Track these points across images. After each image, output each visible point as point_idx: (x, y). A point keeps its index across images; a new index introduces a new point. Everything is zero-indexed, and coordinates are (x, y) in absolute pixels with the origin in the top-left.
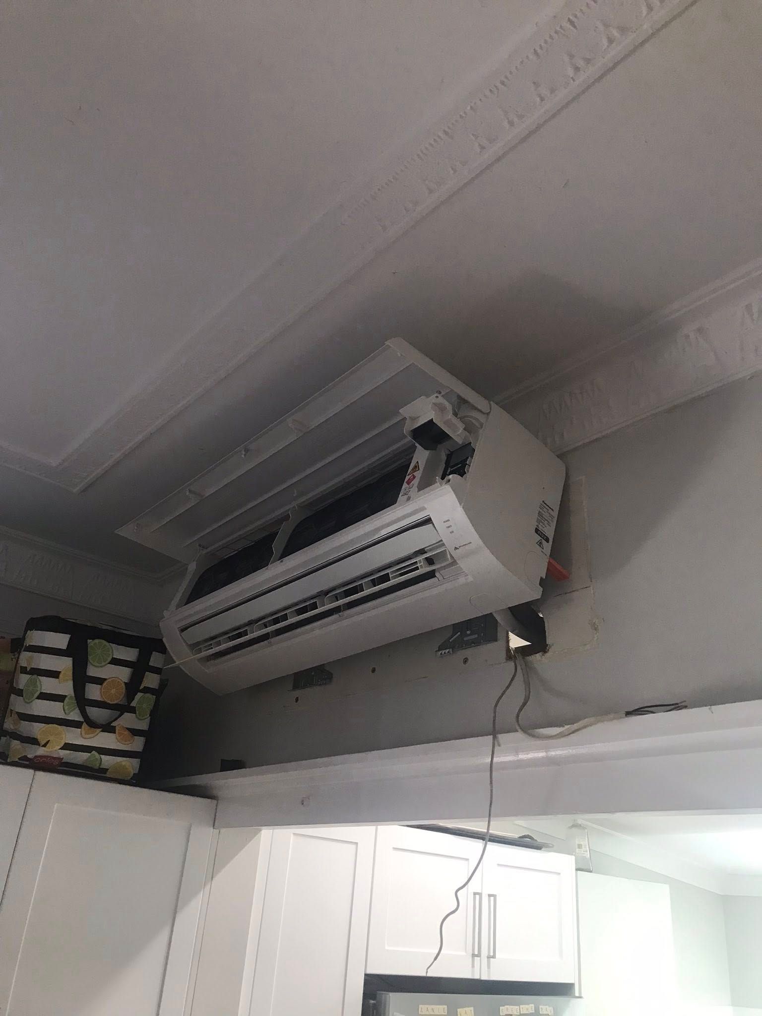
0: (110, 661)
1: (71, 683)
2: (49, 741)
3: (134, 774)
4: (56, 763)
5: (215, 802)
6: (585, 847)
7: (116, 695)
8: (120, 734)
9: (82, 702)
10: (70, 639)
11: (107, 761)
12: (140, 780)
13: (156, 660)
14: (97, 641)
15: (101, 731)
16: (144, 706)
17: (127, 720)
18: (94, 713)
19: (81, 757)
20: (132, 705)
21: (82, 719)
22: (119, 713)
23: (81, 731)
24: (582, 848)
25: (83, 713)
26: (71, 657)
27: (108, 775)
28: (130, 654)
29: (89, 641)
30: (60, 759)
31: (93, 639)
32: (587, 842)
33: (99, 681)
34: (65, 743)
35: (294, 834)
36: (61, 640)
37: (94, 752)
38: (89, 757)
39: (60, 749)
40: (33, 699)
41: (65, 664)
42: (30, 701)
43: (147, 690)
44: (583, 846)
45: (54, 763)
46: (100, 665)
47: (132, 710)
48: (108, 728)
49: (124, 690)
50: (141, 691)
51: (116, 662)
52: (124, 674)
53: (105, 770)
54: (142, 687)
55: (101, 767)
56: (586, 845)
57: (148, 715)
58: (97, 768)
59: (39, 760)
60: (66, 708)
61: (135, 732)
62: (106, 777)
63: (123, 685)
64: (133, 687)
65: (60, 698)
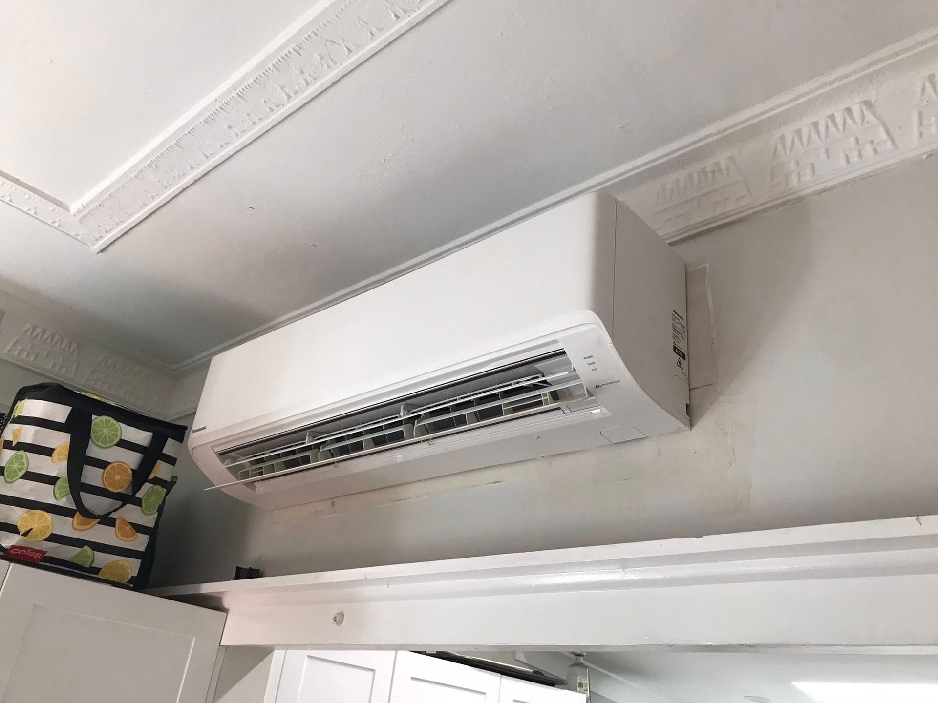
0: (118, 442)
1: (65, 464)
2: (32, 529)
3: (132, 577)
4: (38, 556)
5: (224, 614)
6: (586, 686)
7: (120, 482)
8: (120, 529)
9: (76, 486)
10: (71, 411)
11: (102, 559)
12: (139, 584)
13: (170, 447)
14: (104, 418)
15: (99, 523)
16: (153, 499)
17: (131, 514)
18: (90, 501)
19: (68, 553)
20: (138, 495)
21: (74, 507)
22: (120, 503)
23: (73, 521)
24: (583, 687)
25: (77, 500)
26: (70, 433)
27: (100, 576)
28: (142, 437)
29: (94, 417)
30: (43, 553)
31: (99, 415)
32: (588, 681)
33: (102, 464)
34: (52, 534)
35: (309, 656)
36: (60, 412)
37: (86, 547)
38: (80, 553)
39: (45, 540)
40: (17, 478)
41: (61, 441)
42: (14, 480)
43: (157, 481)
44: (584, 685)
45: (35, 556)
46: (105, 446)
47: (138, 502)
48: (107, 520)
49: (131, 478)
50: (151, 482)
51: (123, 444)
52: (132, 459)
53: (97, 570)
54: (151, 477)
55: (93, 566)
56: (586, 685)
57: (156, 511)
58: (88, 567)
59: (16, 551)
60: (57, 492)
61: (139, 528)
62: (98, 578)
63: (130, 471)
64: (140, 476)
65: (51, 480)
